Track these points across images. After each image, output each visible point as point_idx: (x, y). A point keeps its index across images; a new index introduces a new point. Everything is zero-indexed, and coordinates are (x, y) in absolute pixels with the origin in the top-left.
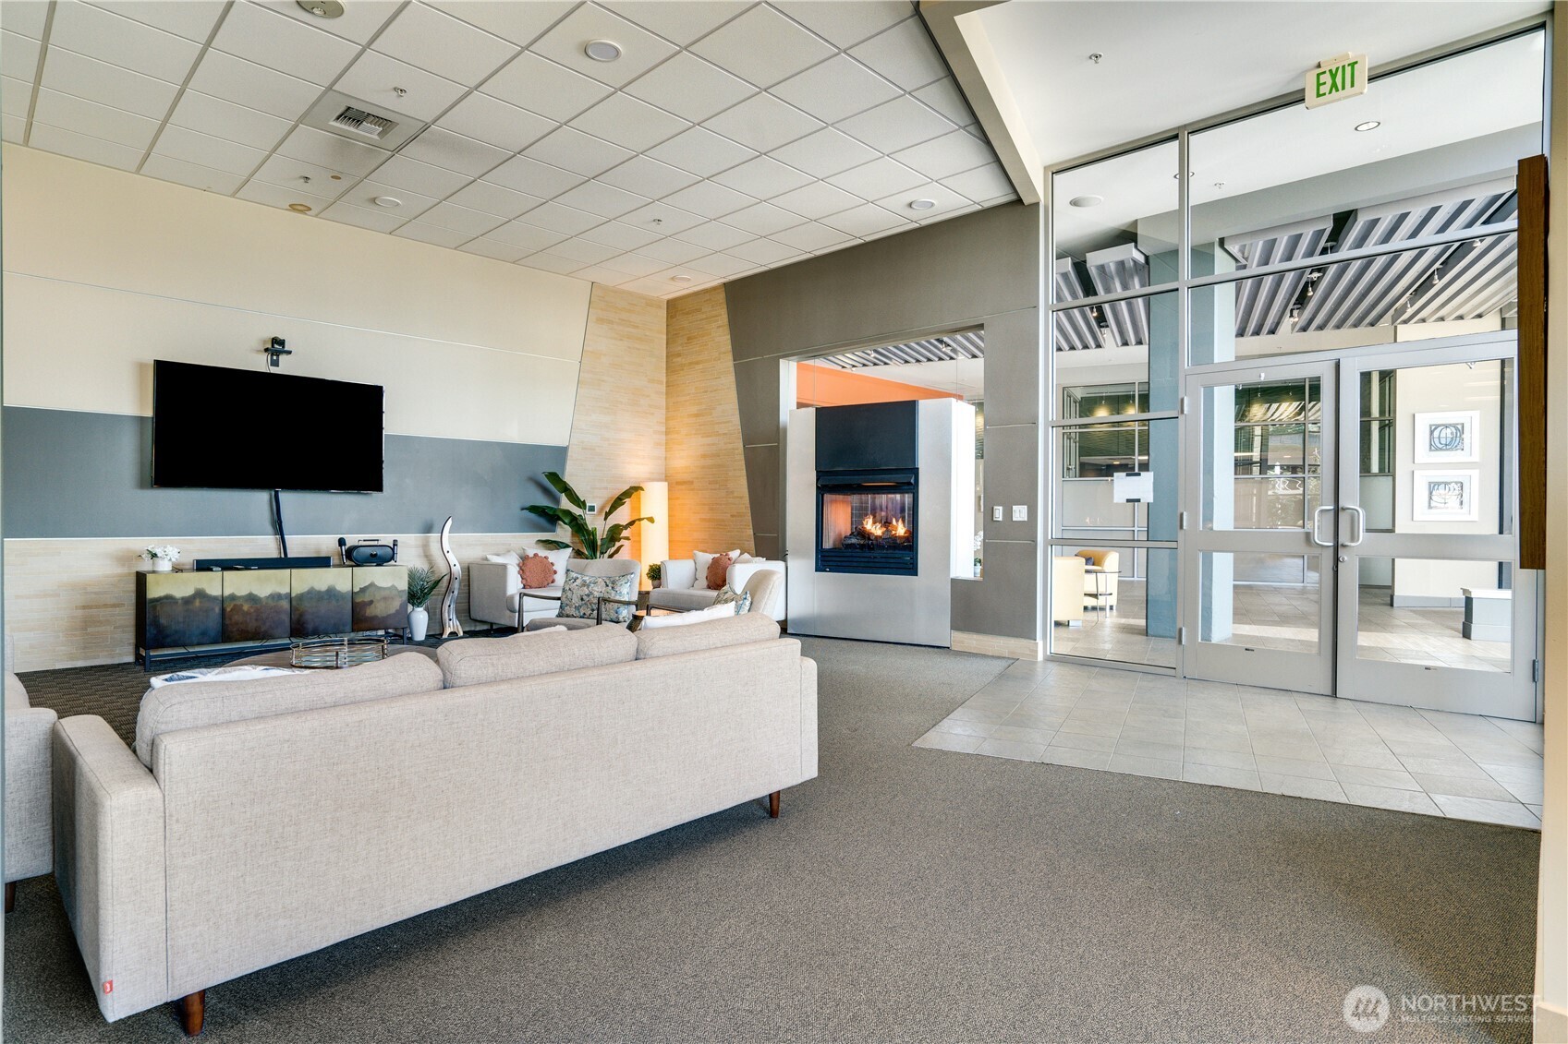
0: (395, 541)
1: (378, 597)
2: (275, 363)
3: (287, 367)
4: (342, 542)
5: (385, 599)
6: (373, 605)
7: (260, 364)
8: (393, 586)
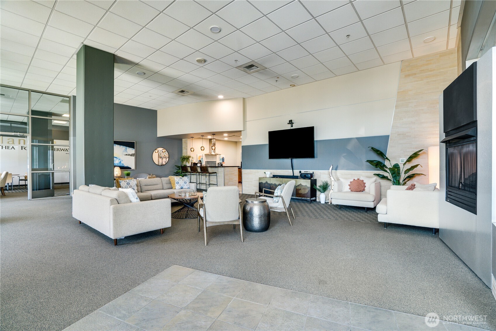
0: (313, 172)
1: (302, 188)
2: (292, 126)
3: (295, 127)
4: (300, 172)
5: (304, 189)
6: (301, 190)
7: (289, 127)
8: (306, 185)
